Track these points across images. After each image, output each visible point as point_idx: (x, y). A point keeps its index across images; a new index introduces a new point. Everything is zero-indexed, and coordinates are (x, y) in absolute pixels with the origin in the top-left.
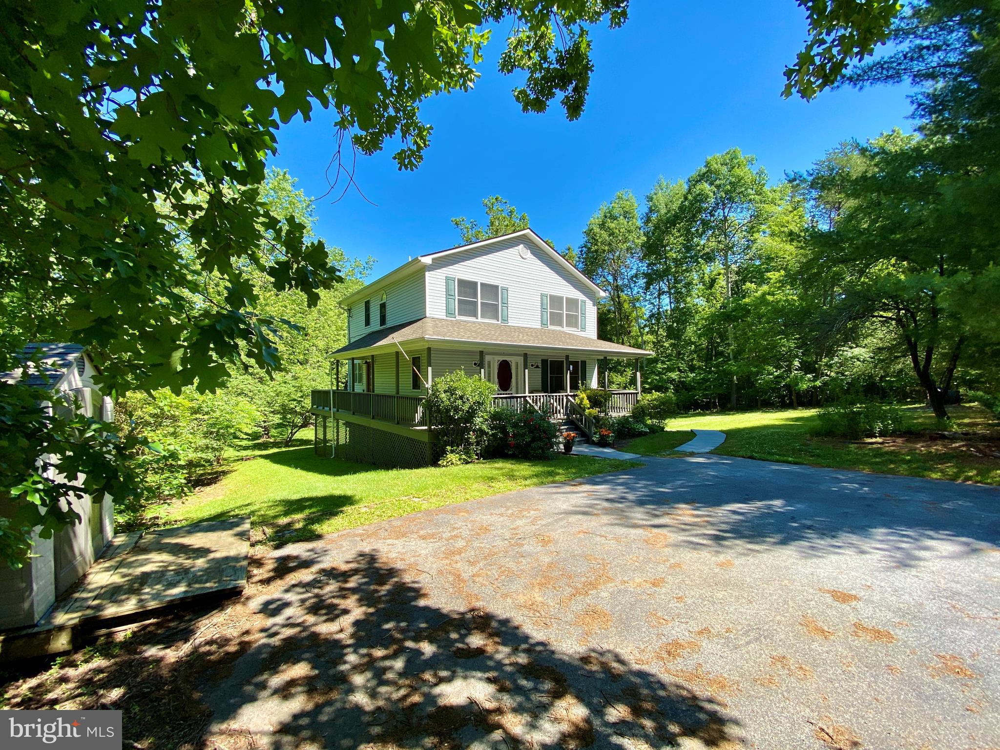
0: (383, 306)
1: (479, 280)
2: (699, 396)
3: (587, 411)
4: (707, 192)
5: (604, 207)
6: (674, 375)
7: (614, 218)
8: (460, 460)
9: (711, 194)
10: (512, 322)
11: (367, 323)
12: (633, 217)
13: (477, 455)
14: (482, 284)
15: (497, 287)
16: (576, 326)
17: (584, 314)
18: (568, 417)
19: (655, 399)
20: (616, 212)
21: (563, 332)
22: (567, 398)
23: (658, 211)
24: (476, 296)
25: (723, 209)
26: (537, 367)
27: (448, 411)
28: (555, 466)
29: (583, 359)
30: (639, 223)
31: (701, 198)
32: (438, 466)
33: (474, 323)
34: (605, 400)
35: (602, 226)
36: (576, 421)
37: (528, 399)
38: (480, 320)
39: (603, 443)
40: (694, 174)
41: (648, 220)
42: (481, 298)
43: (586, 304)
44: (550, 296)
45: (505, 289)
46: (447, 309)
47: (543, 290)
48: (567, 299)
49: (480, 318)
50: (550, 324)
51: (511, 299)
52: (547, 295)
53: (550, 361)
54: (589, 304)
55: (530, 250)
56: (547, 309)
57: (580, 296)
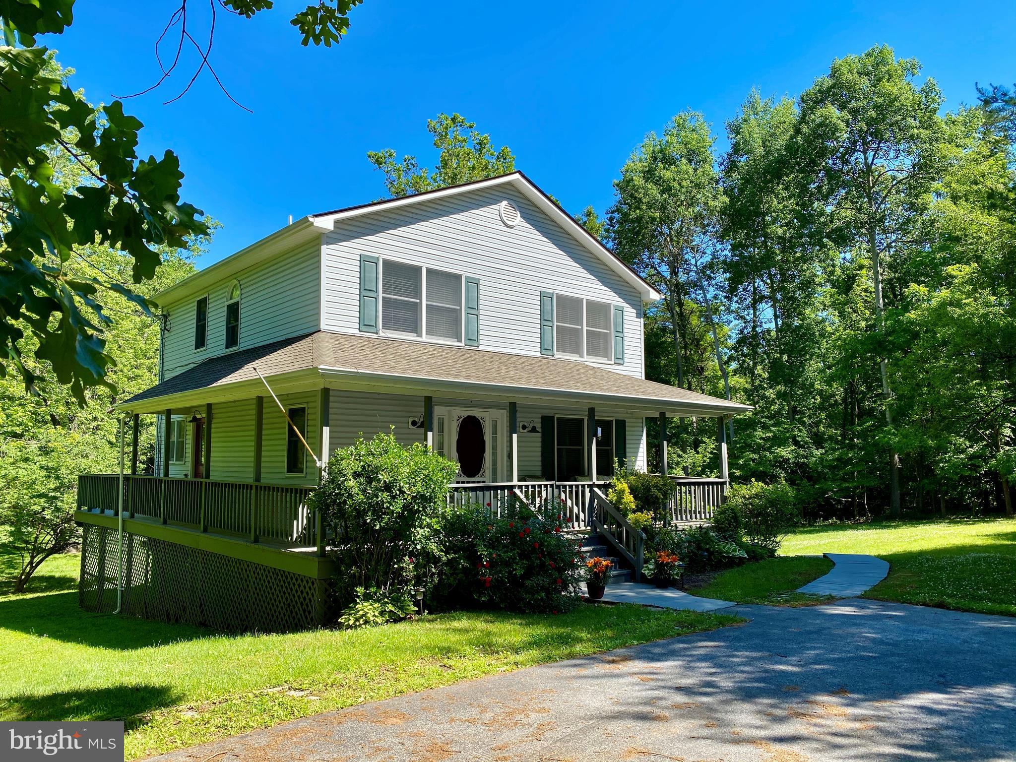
0: (233, 311)
1: (425, 264)
2: (832, 490)
3: (631, 516)
4: (834, 120)
5: (651, 142)
6: (785, 452)
7: (669, 161)
8: (382, 613)
9: (842, 125)
10: (485, 345)
11: (200, 341)
12: (705, 161)
13: (416, 604)
14: (429, 271)
15: (458, 277)
16: (607, 355)
17: (620, 332)
18: (594, 528)
19: (757, 495)
20: (675, 150)
21: (582, 364)
22: (591, 491)
23: (749, 152)
24: (418, 294)
25: (865, 153)
26: (534, 430)
27: (360, 513)
28: (572, 624)
29: (620, 417)
30: (716, 172)
31: (826, 130)
32: (339, 626)
33: (414, 343)
34: (665, 495)
35: (649, 174)
36: (610, 537)
37: (517, 491)
38: (425, 338)
39: (661, 581)
40: (809, 88)
41: (731, 167)
42: (426, 298)
43: (625, 313)
44: (557, 296)
45: (473, 282)
46: (362, 317)
47: (545, 286)
48: (588, 304)
49: (424, 335)
50: (557, 350)
51: (484, 301)
52: (553, 295)
53: (558, 419)
54: (630, 314)
55: (520, 212)
56: (552, 321)
57: (612, 298)
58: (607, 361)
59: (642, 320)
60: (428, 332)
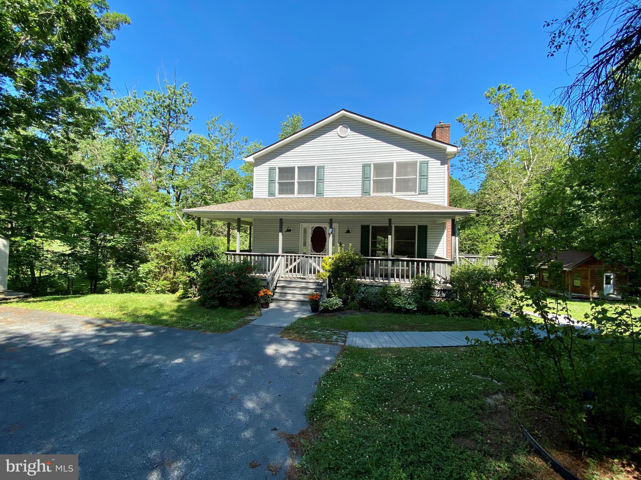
1: (297, 164)
10: (329, 194)
14: (299, 168)
15: (313, 167)
16: (413, 190)
17: (425, 176)
21: (392, 198)
24: (293, 178)
29: (423, 224)
33: (292, 198)
42: (298, 179)
43: (429, 164)
44: (374, 165)
45: (321, 168)
46: (269, 191)
47: (367, 161)
48: (399, 164)
49: (296, 195)
50: (374, 192)
51: (328, 175)
52: (371, 164)
53: (372, 227)
54: (434, 164)
55: (350, 128)
56: (370, 178)
57: (419, 158)
58: (413, 193)
59: (446, 166)
60: (299, 193)
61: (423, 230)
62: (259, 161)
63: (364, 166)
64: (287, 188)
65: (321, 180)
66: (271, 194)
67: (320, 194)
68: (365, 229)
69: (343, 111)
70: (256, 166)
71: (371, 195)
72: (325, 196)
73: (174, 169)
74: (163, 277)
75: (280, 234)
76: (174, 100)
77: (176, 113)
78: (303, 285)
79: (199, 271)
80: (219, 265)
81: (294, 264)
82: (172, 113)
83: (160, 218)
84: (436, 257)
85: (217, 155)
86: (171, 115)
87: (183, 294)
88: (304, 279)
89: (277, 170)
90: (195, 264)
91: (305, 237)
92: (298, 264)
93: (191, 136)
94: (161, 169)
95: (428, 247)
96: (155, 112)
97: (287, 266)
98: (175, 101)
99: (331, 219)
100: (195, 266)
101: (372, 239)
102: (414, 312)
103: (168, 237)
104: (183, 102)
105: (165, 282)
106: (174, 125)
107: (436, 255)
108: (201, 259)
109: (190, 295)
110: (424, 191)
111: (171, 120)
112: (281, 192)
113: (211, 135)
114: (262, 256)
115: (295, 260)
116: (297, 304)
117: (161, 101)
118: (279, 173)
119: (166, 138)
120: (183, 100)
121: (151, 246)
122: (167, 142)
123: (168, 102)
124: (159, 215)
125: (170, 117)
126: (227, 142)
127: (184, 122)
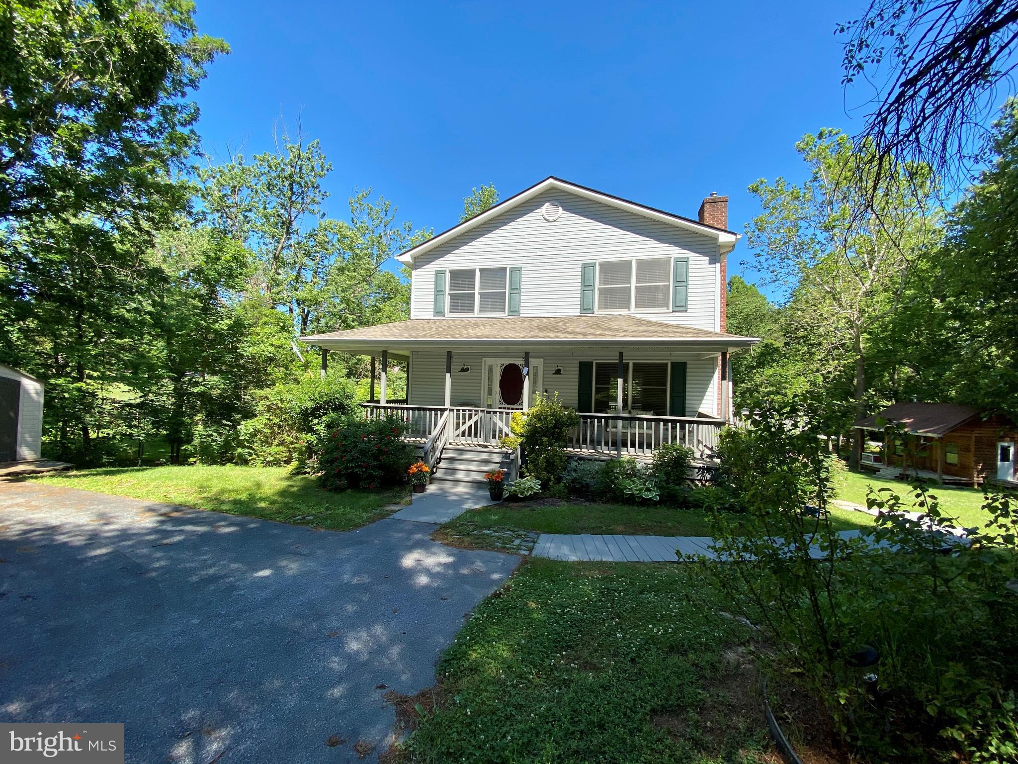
1: (477, 266)
10: (528, 313)
14: (481, 270)
15: (503, 270)
16: (663, 305)
17: (683, 282)
24: (473, 287)
29: (679, 357)
33: (470, 319)
38: (477, 315)
42: (481, 288)
43: (690, 263)
44: (601, 264)
45: (516, 270)
46: (435, 308)
47: (589, 258)
48: (640, 263)
49: (477, 313)
50: (600, 308)
51: (526, 282)
52: (595, 263)
53: (597, 364)
54: (698, 262)
55: (562, 207)
56: (594, 286)
57: (674, 252)
58: (664, 310)
59: (718, 265)
60: (481, 311)
61: (680, 369)
62: (420, 262)
63: (585, 267)
64: (462, 303)
65: (516, 290)
66: (439, 312)
67: (514, 311)
68: (585, 368)
69: (551, 180)
70: (416, 269)
71: (596, 313)
72: (522, 315)
73: (299, 273)
74: (277, 440)
75: (448, 375)
76: (298, 167)
77: (301, 187)
78: (484, 456)
79: (323, 433)
80: (351, 424)
81: (468, 423)
82: (295, 187)
83: (272, 349)
84: (701, 415)
85: (365, 251)
86: (294, 190)
87: (297, 469)
88: (486, 446)
89: (448, 275)
90: (316, 421)
91: (490, 380)
92: (476, 423)
93: (324, 222)
94: (279, 274)
95: (687, 398)
96: (270, 187)
97: (458, 427)
98: (301, 169)
99: (528, 351)
100: (315, 425)
101: (596, 384)
102: (656, 504)
103: (285, 379)
104: (312, 169)
105: (281, 448)
106: (299, 206)
107: (701, 410)
108: (325, 414)
109: (308, 470)
110: (681, 307)
111: (294, 199)
112: (454, 308)
113: (355, 220)
114: (419, 409)
115: (470, 417)
116: (472, 487)
117: (279, 169)
118: (451, 279)
119: (287, 225)
120: (313, 167)
121: (259, 392)
122: (288, 233)
123: (289, 170)
124: (272, 345)
125: (293, 193)
126: (381, 230)
127: (313, 200)
